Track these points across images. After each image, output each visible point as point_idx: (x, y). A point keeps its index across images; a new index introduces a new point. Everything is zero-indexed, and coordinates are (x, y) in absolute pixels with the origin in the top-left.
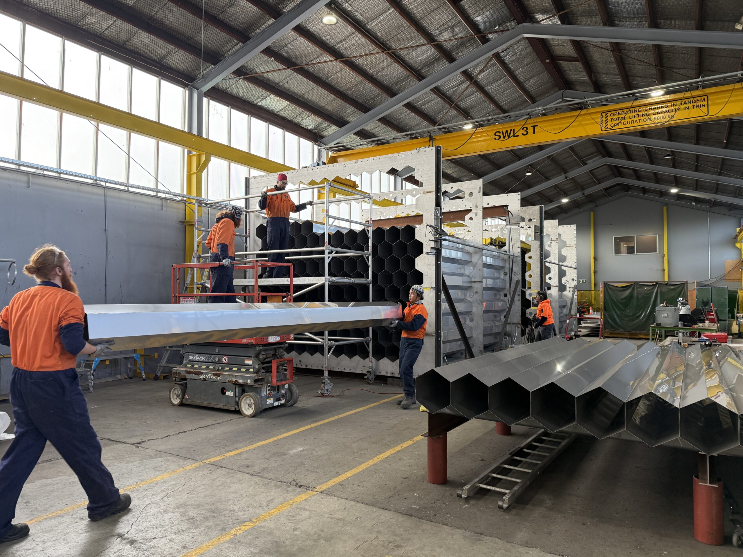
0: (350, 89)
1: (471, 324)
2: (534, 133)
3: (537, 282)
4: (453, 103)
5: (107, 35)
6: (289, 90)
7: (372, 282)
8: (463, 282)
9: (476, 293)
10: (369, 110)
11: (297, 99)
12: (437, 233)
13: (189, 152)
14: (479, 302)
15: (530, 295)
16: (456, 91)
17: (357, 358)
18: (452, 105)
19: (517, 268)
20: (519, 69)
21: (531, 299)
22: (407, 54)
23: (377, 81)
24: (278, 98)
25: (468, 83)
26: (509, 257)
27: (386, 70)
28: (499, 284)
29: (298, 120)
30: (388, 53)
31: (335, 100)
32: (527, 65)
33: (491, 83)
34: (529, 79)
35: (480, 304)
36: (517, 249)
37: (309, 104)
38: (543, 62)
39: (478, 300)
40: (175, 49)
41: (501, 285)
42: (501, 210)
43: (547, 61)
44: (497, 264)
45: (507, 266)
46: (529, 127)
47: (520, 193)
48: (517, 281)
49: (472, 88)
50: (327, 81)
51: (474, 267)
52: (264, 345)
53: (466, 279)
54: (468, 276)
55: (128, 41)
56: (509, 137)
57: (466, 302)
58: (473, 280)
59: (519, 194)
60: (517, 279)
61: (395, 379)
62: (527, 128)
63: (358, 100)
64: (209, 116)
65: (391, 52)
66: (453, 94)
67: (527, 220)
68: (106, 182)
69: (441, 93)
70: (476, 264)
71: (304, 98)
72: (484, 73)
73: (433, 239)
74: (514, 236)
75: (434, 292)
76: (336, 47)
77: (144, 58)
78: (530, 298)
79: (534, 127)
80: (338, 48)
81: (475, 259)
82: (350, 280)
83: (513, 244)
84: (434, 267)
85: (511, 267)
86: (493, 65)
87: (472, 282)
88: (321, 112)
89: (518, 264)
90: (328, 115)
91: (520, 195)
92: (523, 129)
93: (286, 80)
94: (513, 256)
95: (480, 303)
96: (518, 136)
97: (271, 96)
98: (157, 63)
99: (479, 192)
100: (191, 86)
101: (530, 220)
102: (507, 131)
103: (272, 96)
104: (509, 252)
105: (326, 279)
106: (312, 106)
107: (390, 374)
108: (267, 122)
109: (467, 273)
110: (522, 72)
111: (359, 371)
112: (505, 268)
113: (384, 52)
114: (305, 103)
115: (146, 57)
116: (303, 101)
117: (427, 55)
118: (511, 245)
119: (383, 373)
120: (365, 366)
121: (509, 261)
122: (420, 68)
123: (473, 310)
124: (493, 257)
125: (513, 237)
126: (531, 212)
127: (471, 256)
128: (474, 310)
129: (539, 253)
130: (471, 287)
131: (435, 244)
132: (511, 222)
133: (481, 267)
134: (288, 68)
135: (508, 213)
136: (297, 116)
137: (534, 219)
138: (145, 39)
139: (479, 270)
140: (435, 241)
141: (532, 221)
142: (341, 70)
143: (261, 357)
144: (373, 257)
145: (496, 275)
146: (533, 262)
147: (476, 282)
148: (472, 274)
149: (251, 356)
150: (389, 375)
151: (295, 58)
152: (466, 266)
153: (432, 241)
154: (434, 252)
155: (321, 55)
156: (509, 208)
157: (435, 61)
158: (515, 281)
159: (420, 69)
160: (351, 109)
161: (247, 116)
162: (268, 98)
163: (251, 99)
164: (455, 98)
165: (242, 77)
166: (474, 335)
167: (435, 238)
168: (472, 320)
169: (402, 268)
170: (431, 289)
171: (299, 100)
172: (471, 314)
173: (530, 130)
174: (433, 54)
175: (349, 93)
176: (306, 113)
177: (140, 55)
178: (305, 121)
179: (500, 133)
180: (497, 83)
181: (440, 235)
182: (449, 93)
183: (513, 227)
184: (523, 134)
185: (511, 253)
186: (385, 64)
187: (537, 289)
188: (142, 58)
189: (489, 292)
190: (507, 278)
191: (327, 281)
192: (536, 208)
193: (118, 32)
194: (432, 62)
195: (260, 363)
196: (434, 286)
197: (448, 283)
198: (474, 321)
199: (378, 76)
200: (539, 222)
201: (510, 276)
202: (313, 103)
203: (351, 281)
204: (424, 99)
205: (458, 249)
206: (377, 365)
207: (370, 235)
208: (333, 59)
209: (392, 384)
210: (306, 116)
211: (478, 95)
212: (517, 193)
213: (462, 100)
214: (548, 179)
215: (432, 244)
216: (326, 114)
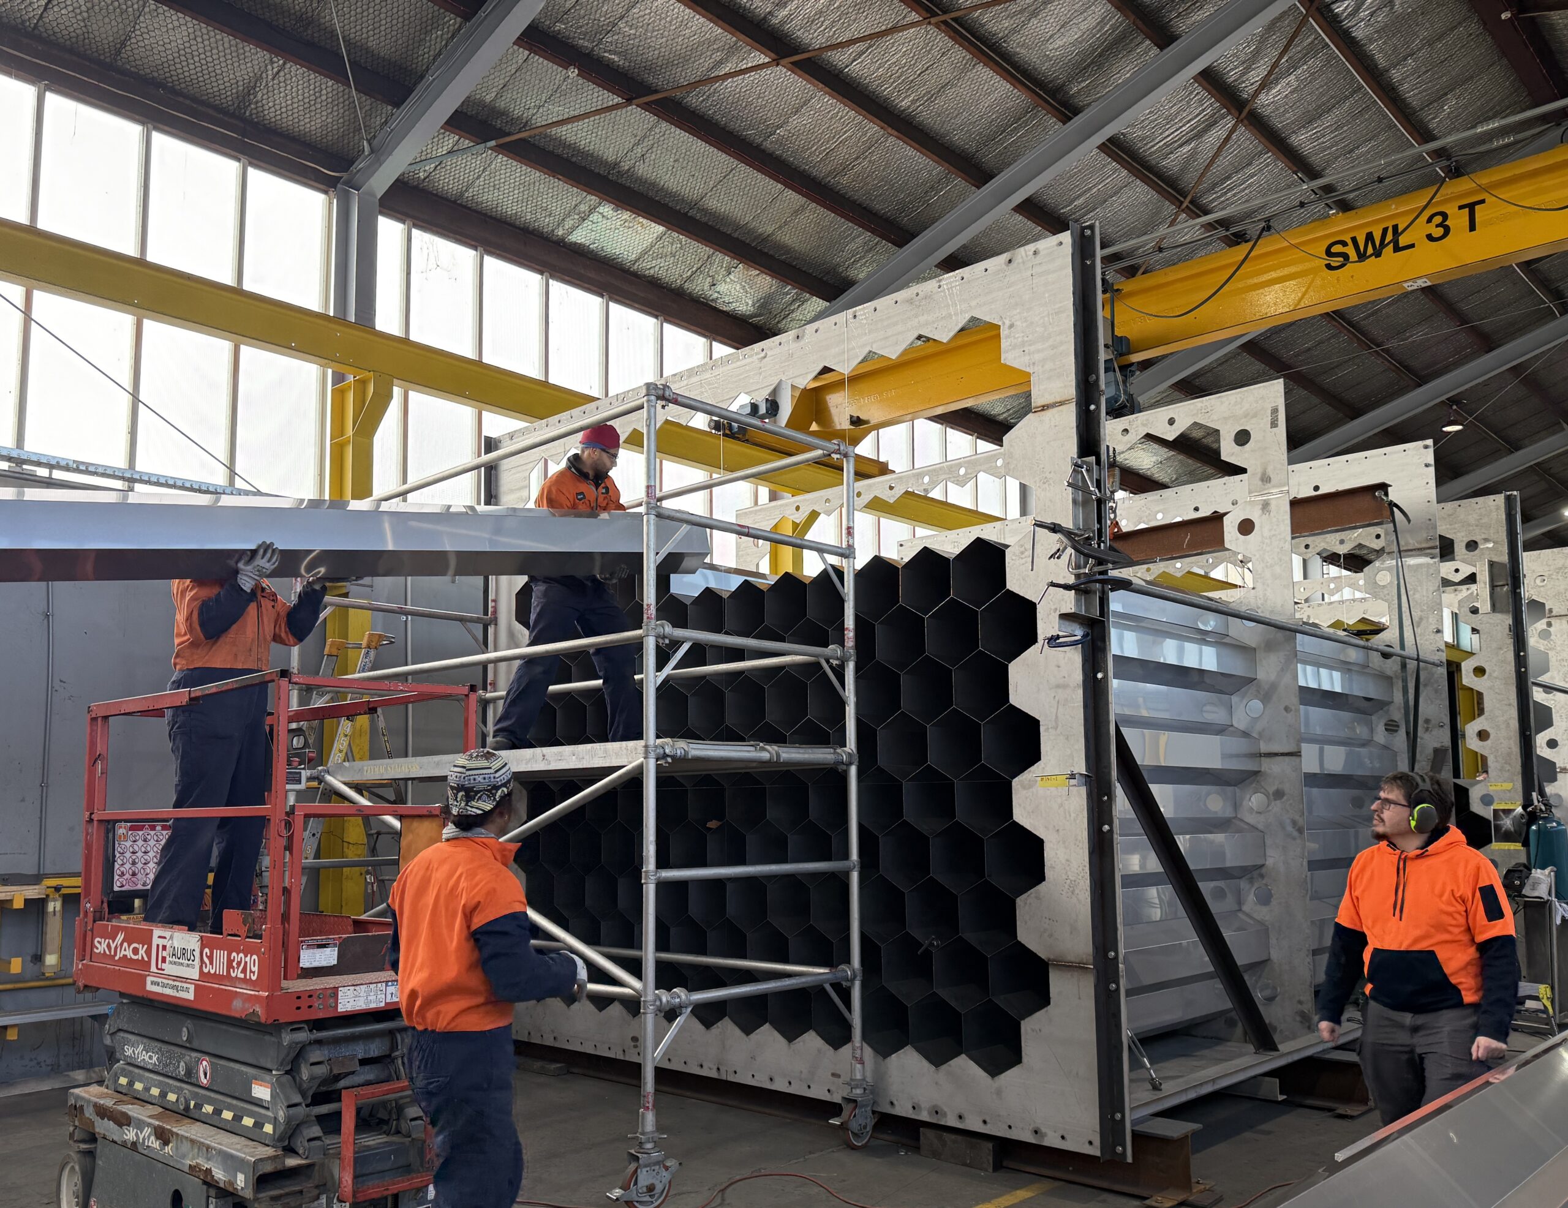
0: (844, 168)
1: (1263, 913)
2: (1472, 228)
3: (1509, 754)
4: (1185, 198)
5: (57, 30)
6: (653, 184)
7: (856, 757)
8: (1225, 756)
9: (1279, 794)
10: (913, 236)
11: (686, 214)
12: (1087, 556)
13: (339, 378)
14: (1290, 828)
15: (1487, 800)
16: (1194, 154)
17: (811, 1041)
18: (1182, 203)
19: (1433, 707)
20: (1405, 59)
21: (1490, 816)
22: (1014, 31)
23: (927, 134)
24: (626, 215)
25: (1229, 122)
26: (1404, 666)
27: (950, 92)
28: (1368, 764)
29: (700, 286)
30: (945, 22)
31: (803, 208)
32: (1431, 43)
33: (1309, 119)
34: (1440, 97)
35: (1294, 839)
36: (1432, 636)
37: (724, 229)
38: (1490, 23)
39: (1288, 821)
40: (272, 62)
41: (1378, 765)
42: (1365, 501)
43: (1503, 17)
44: (1357, 692)
45: (1398, 697)
46: (1451, 210)
47: (1430, 442)
48: (1438, 752)
49: (1245, 139)
50: (767, 145)
51: (1266, 698)
52: (318, 1025)
53: (1237, 745)
54: (1245, 734)
55: (123, 44)
56: (1378, 254)
57: (1239, 831)
58: (1264, 748)
59: (1426, 447)
60: (1437, 745)
61: (946, 1136)
62: (1445, 216)
63: (878, 206)
64: (408, 274)
65: (952, 19)
66: (1184, 170)
67: (1460, 548)
68: (51, 467)
69: (1142, 166)
70: (1274, 687)
71: (705, 211)
72: (1283, 82)
73: (1071, 580)
74: (1415, 590)
75: (1083, 790)
76: (775, 21)
77: (188, 102)
78: (1487, 813)
79: (1471, 207)
80: (783, 23)
81: (1267, 669)
82: (762, 749)
83: (1415, 619)
84: (1080, 692)
85: (1412, 703)
86: (1311, 51)
87: (1261, 755)
88: (766, 254)
89: (1436, 691)
90: (790, 265)
91: (1431, 451)
92: (1429, 220)
93: (639, 151)
94: (1418, 660)
95: (1296, 834)
96: (1412, 246)
97: (601, 209)
98: (233, 115)
99: (1274, 424)
100: (345, 183)
101: (1472, 545)
102: (1370, 237)
103: (607, 209)
104: (1402, 647)
105: (646, 747)
106: (736, 235)
107: (930, 1113)
108: (602, 296)
109: (1240, 721)
110: (1415, 71)
111: (818, 1092)
112: (1392, 708)
113: (933, 20)
114: (711, 227)
115: (194, 99)
116: (705, 219)
117: (1084, 26)
118: (1407, 622)
119: (903, 1109)
120: (839, 1076)
121: (1405, 681)
122: (1062, 78)
123: (1270, 862)
124: (1345, 667)
125: (1415, 597)
126: (1472, 519)
127: (1253, 662)
128: (1273, 859)
129: (1510, 656)
130: (1256, 773)
131: (1077, 601)
132: (1402, 543)
133: (1294, 700)
134: (629, 101)
135: (1392, 513)
136: (694, 273)
137: (1486, 540)
138: (171, 33)
139: (1287, 709)
140: (1080, 588)
141: (1481, 546)
142: (805, 104)
143: (305, 1073)
144: (858, 669)
145: (1361, 731)
146: (1490, 688)
147: (1276, 755)
148: (1259, 727)
149: (269, 1066)
150: (924, 1116)
151: (649, 69)
152: (1235, 699)
153: (1067, 587)
154: (1079, 633)
155: (732, 51)
156: (1393, 495)
157: (1109, 48)
158: (1429, 751)
159: (1063, 85)
160: (859, 238)
161: (539, 277)
162: (595, 217)
163: (545, 222)
164: (1189, 179)
165: (493, 143)
166: (1275, 955)
167: (1078, 576)
168: (1265, 899)
169: (959, 703)
170: (1073, 782)
171: (692, 218)
172: (1262, 876)
173: (1458, 220)
174: (1102, 22)
175: (844, 182)
176: (722, 260)
177: (173, 91)
178: (722, 288)
179: (1344, 244)
180: (1329, 120)
181: (1100, 562)
182: (1171, 163)
183: (1411, 561)
184: (1430, 238)
185: (1410, 650)
186: (945, 71)
187: (1512, 781)
188: (181, 99)
189: (1332, 791)
190: (1400, 740)
191: (652, 755)
192: (1491, 503)
193: (85, 15)
194: (1100, 55)
195: (297, 1098)
196: (1081, 768)
197: (1142, 756)
198: (1274, 902)
199: (928, 115)
200: (1505, 548)
201: (1408, 733)
202: (738, 227)
203: (765, 756)
204: (1090, 189)
205: (1202, 637)
206: (880, 1076)
207: (849, 590)
208: (767, 60)
209: (936, 1155)
210: (723, 272)
211: (1268, 165)
212: (1420, 443)
213: (1214, 185)
214: (1514, 446)
215: (1068, 602)
216: (783, 262)
